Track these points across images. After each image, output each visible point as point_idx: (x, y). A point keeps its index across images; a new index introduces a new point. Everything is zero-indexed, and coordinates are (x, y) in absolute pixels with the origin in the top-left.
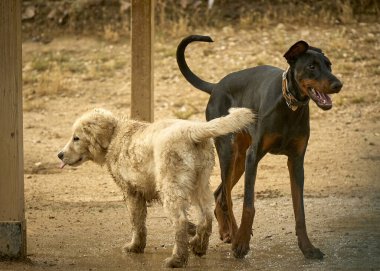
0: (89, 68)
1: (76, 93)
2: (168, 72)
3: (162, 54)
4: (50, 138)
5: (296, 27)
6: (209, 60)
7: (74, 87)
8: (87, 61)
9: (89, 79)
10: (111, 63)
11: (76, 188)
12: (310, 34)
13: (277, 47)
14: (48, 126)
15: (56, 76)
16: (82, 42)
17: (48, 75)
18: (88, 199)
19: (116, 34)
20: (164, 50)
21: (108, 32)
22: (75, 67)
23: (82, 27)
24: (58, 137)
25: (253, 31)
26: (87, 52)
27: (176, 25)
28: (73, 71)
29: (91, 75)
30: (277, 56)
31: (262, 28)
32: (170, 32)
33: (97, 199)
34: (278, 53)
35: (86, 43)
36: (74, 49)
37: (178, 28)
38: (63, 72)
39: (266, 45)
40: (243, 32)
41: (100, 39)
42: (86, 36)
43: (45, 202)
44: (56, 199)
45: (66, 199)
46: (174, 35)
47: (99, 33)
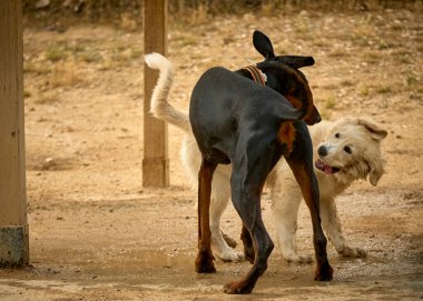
0: (105, 57)
1: (91, 83)
2: (187, 61)
3: (180, 42)
4: (62, 132)
5: (320, 14)
6: (230, 48)
7: (89, 78)
8: (103, 50)
9: (105, 69)
10: (128, 53)
11: (87, 186)
12: (335, 21)
13: (300, 35)
14: (60, 119)
15: (71, 66)
16: (98, 30)
17: (63, 65)
18: (98, 198)
19: (133, 23)
20: (182, 39)
21: (125, 21)
22: (90, 57)
23: (98, 15)
24: (70, 130)
25: (274, 18)
26: (103, 41)
27: (195, 12)
28: (88, 61)
29: (107, 65)
30: (299, 44)
31: (284, 15)
32: (189, 20)
33: (108, 198)
34: (301, 41)
35: (102, 32)
36: (89, 37)
37: (197, 15)
38: (77, 62)
39: (289, 33)
40: (265, 19)
41: (117, 27)
42: (103, 24)
43: (53, 202)
44: (65, 198)
45: (75, 197)
46: (193, 23)
47: (117, 21)
